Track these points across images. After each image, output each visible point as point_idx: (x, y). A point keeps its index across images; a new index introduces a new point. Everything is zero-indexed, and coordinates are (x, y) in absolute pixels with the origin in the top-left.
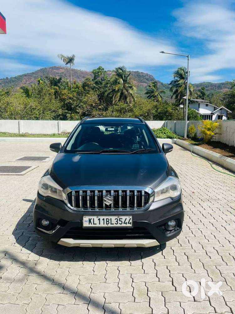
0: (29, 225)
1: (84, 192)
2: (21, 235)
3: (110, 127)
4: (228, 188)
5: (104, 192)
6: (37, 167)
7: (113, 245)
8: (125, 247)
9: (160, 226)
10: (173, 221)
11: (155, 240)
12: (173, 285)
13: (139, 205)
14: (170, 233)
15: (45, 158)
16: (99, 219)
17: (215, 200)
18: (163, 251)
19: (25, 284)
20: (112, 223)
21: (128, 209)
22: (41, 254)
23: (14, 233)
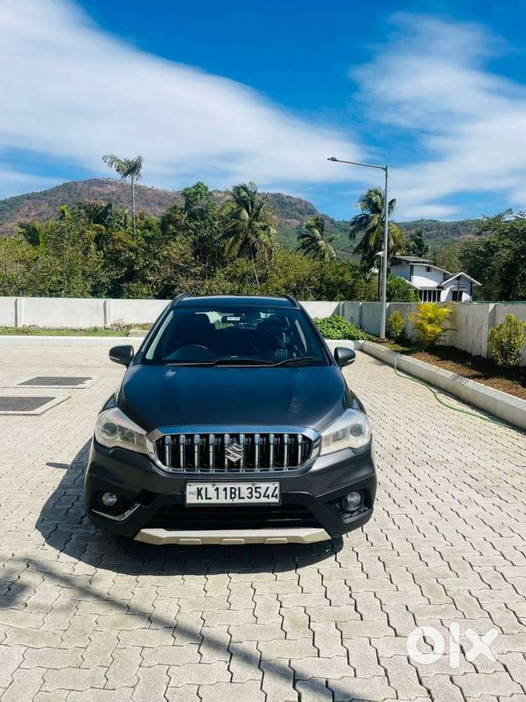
0: (67, 510)
1: (187, 436)
2: (55, 530)
3: (232, 314)
4: (468, 441)
5: (227, 437)
6: (66, 399)
7: (243, 540)
8: (266, 543)
9: (331, 502)
10: (356, 493)
11: (323, 530)
12: (356, 610)
13: (293, 462)
14: (351, 517)
15: (82, 380)
16: (217, 489)
17: (441, 463)
18: (338, 554)
19: (75, 615)
20: (241, 496)
21: (271, 470)
22: (97, 563)
23: (40, 526)
